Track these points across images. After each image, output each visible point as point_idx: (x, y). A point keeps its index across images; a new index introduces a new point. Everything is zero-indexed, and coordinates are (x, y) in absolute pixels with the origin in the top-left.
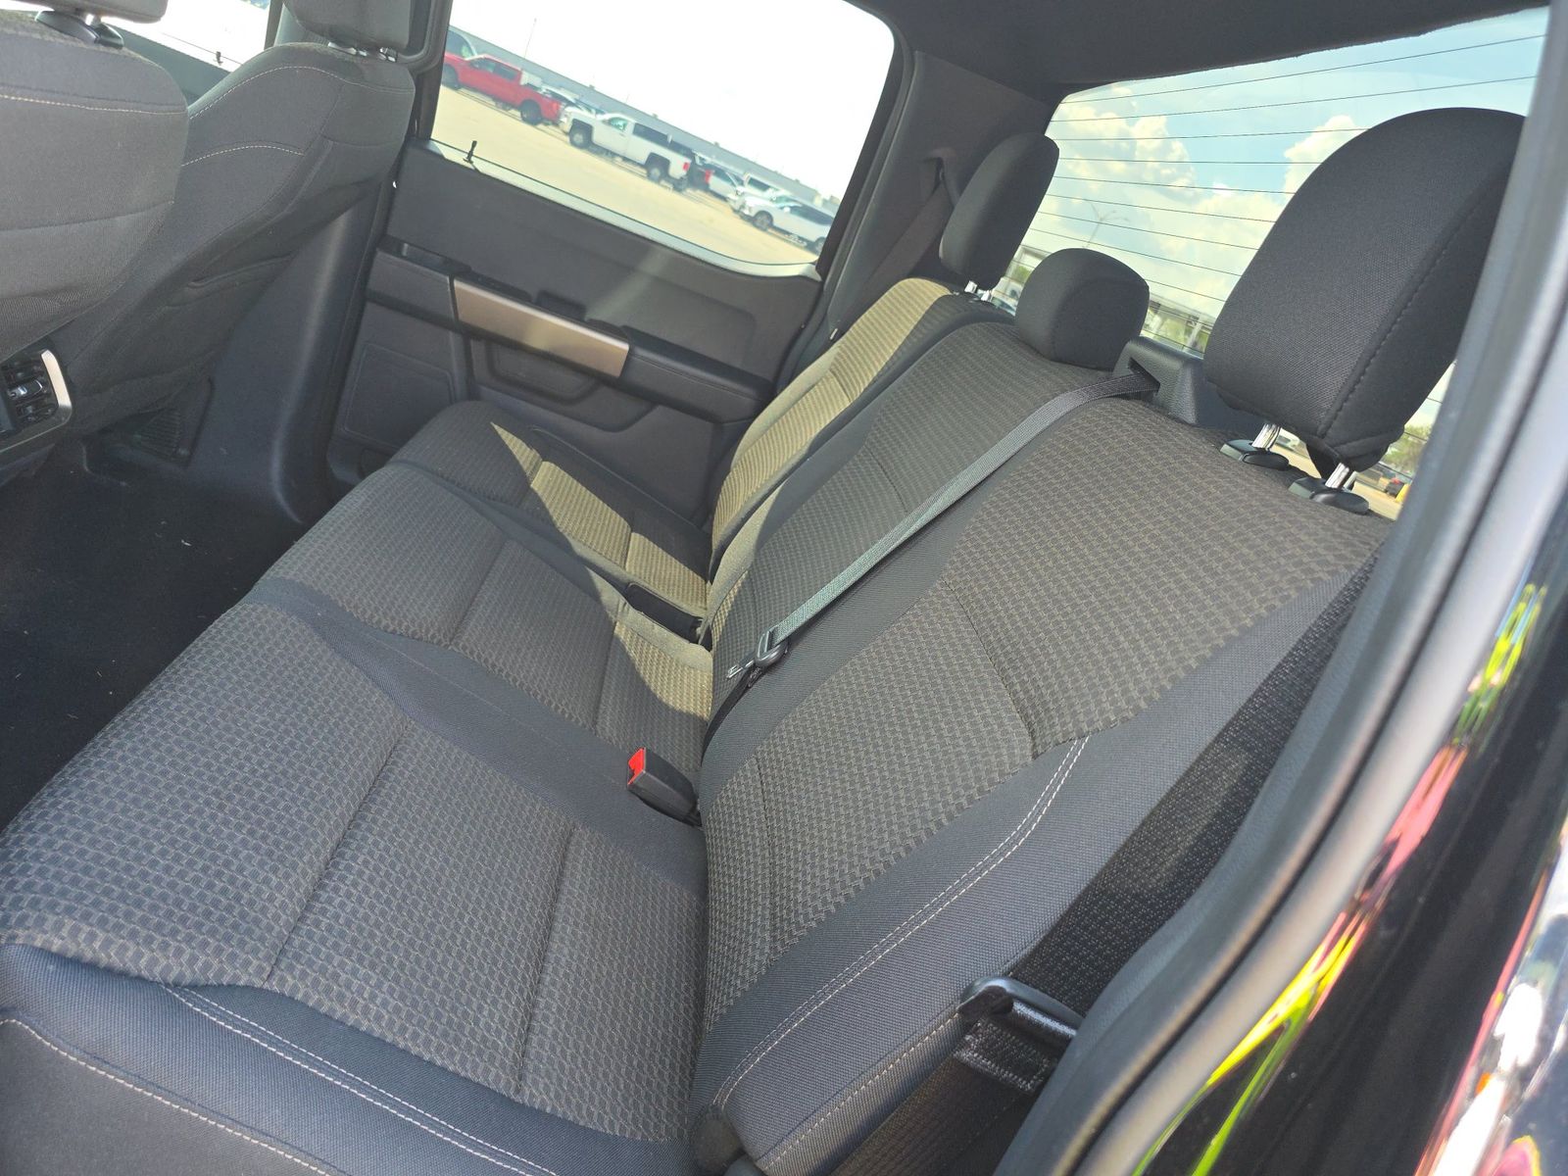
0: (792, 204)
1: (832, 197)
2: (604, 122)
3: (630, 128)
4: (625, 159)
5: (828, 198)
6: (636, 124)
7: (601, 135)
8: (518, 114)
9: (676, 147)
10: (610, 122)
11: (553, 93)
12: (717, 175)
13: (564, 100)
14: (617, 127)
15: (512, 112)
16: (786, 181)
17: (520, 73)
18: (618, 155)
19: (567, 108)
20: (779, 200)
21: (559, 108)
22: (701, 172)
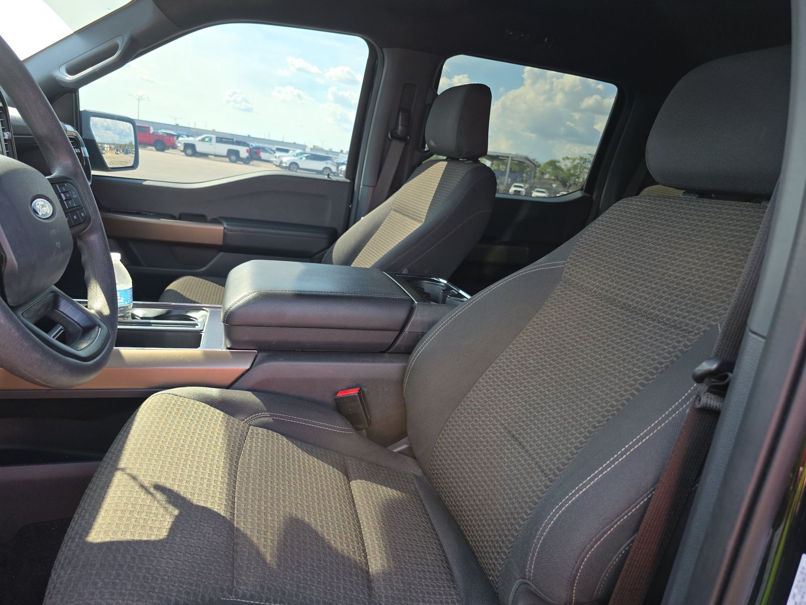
0: (305, 155)
1: (314, 146)
2: (200, 140)
3: (214, 140)
4: (215, 155)
6: (216, 137)
7: (200, 148)
9: (238, 143)
10: (203, 140)
11: (167, 133)
12: (262, 151)
13: (175, 135)
14: (207, 141)
15: (149, 148)
16: (295, 145)
17: (149, 128)
18: (212, 155)
19: (177, 138)
20: (297, 155)
21: (173, 140)
22: (255, 152)
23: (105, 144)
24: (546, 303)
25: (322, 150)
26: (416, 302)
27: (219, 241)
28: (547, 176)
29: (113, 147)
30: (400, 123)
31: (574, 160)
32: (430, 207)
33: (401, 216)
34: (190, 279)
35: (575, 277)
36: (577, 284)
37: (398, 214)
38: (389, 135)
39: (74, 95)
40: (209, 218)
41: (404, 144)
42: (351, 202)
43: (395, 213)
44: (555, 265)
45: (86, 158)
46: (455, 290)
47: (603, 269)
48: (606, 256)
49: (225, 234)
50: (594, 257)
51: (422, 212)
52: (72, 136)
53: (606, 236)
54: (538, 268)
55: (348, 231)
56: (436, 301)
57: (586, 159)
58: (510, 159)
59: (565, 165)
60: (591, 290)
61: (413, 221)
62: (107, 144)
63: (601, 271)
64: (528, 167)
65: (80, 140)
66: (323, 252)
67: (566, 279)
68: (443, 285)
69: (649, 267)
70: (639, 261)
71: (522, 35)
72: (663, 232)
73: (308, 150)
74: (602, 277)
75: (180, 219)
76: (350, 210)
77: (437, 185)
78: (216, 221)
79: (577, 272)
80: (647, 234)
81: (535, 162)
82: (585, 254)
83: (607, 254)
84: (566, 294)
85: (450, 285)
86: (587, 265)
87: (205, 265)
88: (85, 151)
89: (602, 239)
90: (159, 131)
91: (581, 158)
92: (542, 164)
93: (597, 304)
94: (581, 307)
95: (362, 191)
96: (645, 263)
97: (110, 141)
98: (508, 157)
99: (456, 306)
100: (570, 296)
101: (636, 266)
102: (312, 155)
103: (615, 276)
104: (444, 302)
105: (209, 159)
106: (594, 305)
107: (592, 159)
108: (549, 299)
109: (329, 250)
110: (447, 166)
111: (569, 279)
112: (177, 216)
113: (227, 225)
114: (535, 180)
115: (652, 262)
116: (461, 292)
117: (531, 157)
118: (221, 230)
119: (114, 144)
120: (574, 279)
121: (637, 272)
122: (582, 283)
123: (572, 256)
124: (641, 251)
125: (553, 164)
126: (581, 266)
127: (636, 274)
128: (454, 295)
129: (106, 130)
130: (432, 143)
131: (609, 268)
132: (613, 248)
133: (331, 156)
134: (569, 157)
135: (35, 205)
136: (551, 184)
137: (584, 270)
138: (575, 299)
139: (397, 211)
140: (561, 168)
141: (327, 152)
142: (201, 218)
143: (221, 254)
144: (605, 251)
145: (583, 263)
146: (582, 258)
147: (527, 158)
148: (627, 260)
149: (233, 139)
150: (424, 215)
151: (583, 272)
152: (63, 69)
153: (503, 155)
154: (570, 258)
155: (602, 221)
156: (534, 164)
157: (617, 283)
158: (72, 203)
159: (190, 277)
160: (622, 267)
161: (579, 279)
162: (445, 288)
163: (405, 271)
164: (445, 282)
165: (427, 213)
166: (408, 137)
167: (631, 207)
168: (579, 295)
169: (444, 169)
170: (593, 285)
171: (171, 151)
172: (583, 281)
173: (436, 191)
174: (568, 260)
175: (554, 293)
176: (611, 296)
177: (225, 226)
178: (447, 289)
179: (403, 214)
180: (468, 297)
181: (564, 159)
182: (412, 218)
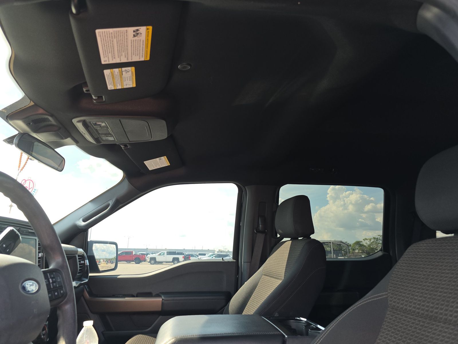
0: (215, 255)
1: (219, 250)
2: (158, 255)
3: (166, 254)
4: (166, 262)
5: (218, 251)
6: (167, 252)
7: (158, 259)
8: (134, 262)
9: (179, 254)
10: (160, 255)
11: (141, 254)
12: (191, 256)
13: (146, 254)
14: (162, 255)
15: (132, 262)
16: (209, 251)
17: (132, 252)
18: (164, 262)
19: (147, 256)
20: (210, 256)
21: (144, 257)
22: (187, 257)
23: (101, 259)
24: (383, 326)
25: (224, 252)
26: (286, 336)
27: (159, 309)
28: (357, 251)
29: (105, 260)
30: (260, 223)
31: (370, 240)
32: (286, 269)
33: (269, 278)
34: (140, 337)
35: (398, 303)
36: (402, 308)
37: (267, 277)
38: (255, 231)
39: (85, 233)
40: (154, 294)
41: (264, 234)
42: (238, 274)
43: (265, 276)
44: (380, 296)
45: (87, 266)
46: (313, 325)
47: (417, 294)
48: (416, 284)
49: (162, 303)
50: (407, 286)
51: (281, 273)
52: (81, 254)
53: (410, 270)
54: (369, 299)
55: (238, 291)
56: (301, 334)
57: (377, 238)
58: (331, 243)
59: (366, 243)
60: (414, 312)
61: (276, 280)
62: (102, 259)
63: (417, 296)
64: (344, 247)
65: (85, 256)
66: (223, 309)
67: (392, 305)
68: (304, 322)
69: (453, 287)
70: (443, 285)
71: (319, 170)
72: (452, 261)
73: (216, 253)
74: (420, 301)
75: (137, 296)
76: (238, 279)
77: (288, 255)
78: (158, 296)
79: (399, 299)
80: (441, 264)
81: (347, 244)
82: (400, 285)
83: (416, 283)
84: (396, 317)
85: (309, 322)
86: (405, 293)
87: (150, 327)
88: (87, 262)
89: (409, 273)
90: (138, 253)
91: (374, 238)
92: (351, 244)
93: (424, 322)
94: (411, 327)
95: (243, 266)
96: (448, 285)
97: (104, 257)
98: (330, 242)
99: (315, 337)
100: (400, 319)
101: (442, 288)
102: (218, 255)
103: (429, 298)
104: (307, 334)
105: (163, 264)
106: (421, 324)
107: (381, 238)
108: (384, 323)
109: (226, 307)
110: (291, 243)
111: (394, 306)
112: (135, 295)
113: (164, 297)
114: (350, 254)
115: (454, 284)
116: (319, 326)
117: (344, 241)
118: (160, 301)
119: (106, 259)
120: (398, 305)
121: (445, 293)
122: (405, 307)
123: (390, 288)
124: (442, 277)
125: (358, 243)
126: (400, 294)
127: (445, 295)
128: (313, 329)
129: (102, 251)
130: (280, 231)
131: (422, 293)
132: (419, 278)
133: (228, 254)
134: (367, 238)
135: (25, 284)
136: (361, 256)
137: (403, 297)
138: (404, 320)
139: (266, 275)
140: (364, 245)
141: (226, 252)
142: (149, 295)
143: (160, 317)
144: (414, 281)
145: (401, 292)
146: (398, 288)
147: (341, 242)
148: (433, 285)
149: (176, 252)
150: (282, 275)
151: (403, 298)
152: (81, 220)
153: (328, 242)
154: (390, 290)
155: (404, 260)
156: (347, 245)
157: (433, 303)
158: (56, 284)
159: (140, 335)
160: (432, 291)
161: (402, 304)
162: (306, 324)
163: (276, 315)
164: (305, 320)
165: (285, 273)
166: (266, 231)
167: (421, 248)
168: (406, 317)
169: (290, 245)
170: (414, 307)
171: (143, 263)
172: (406, 305)
173: (288, 259)
174: (389, 291)
175: (387, 318)
176: (432, 314)
177: (163, 298)
178: (308, 325)
179: (270, 276)
180: (323, 328)
181: (364, 240)
182: (276, 278)
